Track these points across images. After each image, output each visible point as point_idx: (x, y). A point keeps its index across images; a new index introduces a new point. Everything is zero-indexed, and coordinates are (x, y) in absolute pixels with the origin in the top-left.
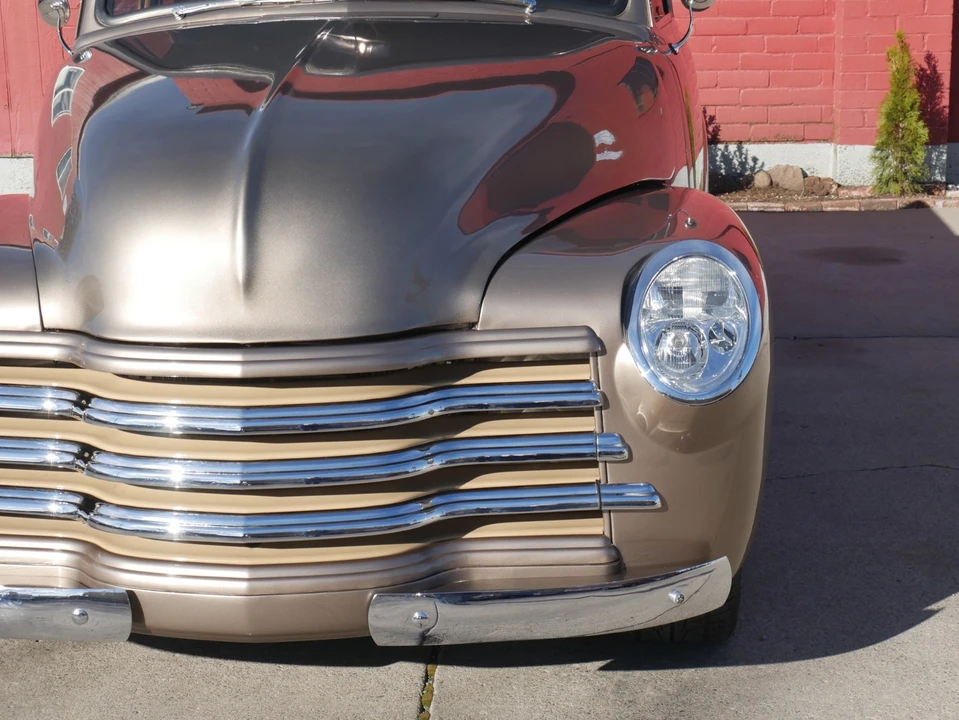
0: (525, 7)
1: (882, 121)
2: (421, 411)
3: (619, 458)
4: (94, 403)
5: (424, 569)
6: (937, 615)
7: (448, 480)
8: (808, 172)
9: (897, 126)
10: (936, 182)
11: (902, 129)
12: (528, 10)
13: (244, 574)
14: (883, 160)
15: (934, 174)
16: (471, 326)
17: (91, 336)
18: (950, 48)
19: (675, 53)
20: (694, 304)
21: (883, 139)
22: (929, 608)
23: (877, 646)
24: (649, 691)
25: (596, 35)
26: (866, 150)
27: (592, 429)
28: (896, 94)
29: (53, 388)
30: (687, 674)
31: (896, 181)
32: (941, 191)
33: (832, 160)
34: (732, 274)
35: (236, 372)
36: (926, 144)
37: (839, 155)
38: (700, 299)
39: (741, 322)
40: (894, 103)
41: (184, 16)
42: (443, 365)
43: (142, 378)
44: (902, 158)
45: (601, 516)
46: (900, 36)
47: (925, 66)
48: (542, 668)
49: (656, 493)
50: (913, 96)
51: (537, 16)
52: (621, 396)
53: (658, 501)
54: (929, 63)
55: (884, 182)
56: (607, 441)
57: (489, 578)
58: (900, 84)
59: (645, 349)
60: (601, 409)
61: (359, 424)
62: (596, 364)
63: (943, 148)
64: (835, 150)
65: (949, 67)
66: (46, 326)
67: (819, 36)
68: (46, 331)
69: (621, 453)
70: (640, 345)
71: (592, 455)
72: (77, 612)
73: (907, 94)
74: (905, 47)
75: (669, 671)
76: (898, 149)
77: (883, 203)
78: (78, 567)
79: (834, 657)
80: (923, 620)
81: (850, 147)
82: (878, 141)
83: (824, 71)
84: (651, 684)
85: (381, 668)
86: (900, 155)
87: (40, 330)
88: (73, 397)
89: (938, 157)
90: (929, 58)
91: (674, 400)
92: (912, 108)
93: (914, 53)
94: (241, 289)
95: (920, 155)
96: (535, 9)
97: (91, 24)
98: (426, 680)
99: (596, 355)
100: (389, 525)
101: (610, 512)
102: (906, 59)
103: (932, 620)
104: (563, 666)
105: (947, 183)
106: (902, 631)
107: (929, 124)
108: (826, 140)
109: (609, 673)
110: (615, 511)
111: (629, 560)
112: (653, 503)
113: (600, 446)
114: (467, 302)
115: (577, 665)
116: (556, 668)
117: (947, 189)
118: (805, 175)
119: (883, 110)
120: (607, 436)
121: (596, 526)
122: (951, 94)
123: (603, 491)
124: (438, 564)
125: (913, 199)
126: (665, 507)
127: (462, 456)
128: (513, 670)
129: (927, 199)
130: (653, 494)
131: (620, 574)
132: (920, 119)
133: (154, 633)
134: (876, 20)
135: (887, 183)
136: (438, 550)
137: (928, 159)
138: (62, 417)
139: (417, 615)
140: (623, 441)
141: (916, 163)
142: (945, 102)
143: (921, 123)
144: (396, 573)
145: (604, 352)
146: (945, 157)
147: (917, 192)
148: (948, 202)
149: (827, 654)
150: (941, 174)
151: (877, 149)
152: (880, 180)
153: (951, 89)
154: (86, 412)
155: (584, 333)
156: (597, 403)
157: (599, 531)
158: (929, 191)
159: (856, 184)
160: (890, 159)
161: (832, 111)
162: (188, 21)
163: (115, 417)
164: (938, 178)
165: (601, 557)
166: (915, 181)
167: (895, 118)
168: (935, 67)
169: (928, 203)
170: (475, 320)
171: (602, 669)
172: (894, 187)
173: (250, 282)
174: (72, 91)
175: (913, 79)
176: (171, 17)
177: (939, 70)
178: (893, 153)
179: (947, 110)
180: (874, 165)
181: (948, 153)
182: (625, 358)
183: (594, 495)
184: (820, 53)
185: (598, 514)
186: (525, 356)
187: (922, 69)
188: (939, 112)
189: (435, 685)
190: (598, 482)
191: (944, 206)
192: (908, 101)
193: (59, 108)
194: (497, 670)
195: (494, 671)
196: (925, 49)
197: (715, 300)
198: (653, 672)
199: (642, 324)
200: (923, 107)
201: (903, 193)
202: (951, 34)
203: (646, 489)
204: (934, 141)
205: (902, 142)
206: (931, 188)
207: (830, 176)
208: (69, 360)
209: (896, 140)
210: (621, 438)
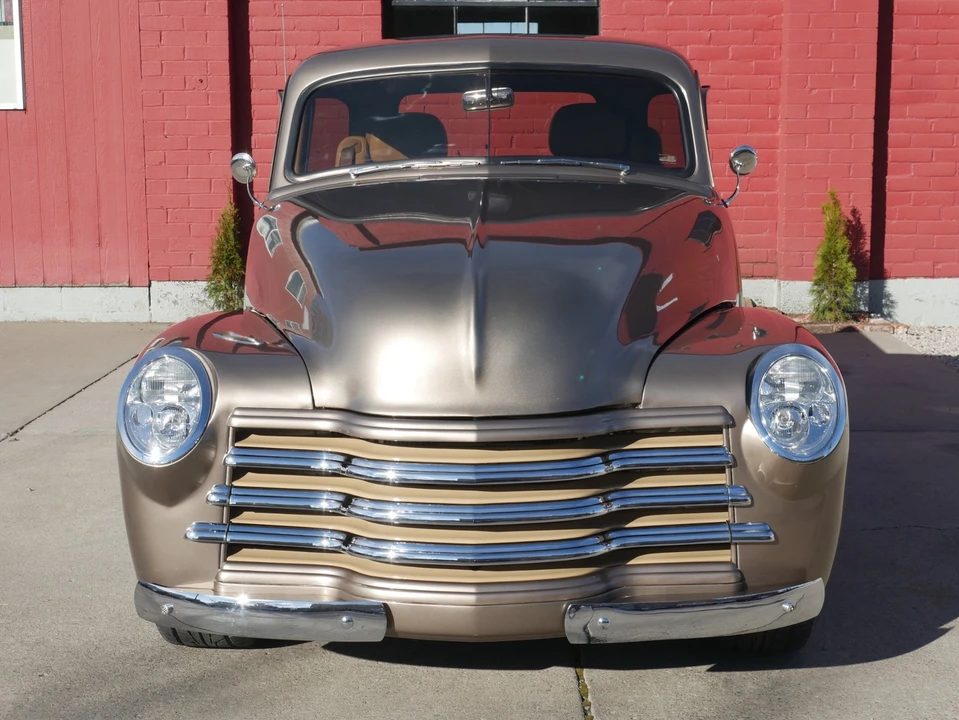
0: (620, 171)
1: (818, 262)
2: (599, 468)
3: (744, 504)
4: (354, 461)
5: (601, 587)
6: (950, 632)
7: (616, 521)
8: (756, 303)
9: (831, 266)
10: (861, 312)
11: (835, 268)
12: (622, 173)
13: (472, 590)
14: (820, 292)
15: (859, 305)
16: (635, 405)
17: (355, 413)
18: (871, 204)
19: (726, 206)
20: (793, 391)
21: (820, 276)
22: (943, 627)
23: (911, 653)
24: (750, 685)
25: (673, 192)
26: (807, 285)
27: (723, 482)
28: (830, 240)
29: (327, 452)
30: (775, 673)
31: (831, 310)
32: (865, 319)
33: (776, 293)
34: (824, 370)
35: (471, 437)
36: (855, 280)
37: (782, 289)
38: (798, 387)
39: (831, 403)
40: (828, 247)
41: (357, 176)
42: (624, 432)
43: (376, 441)
44: (835, 292)
45: (730, 548)
46: (833, 194)
47: (851, 218)
48: (664, 670)
49: (771, 530)
50: (843, 243)
51: (629, 177)
52: (746, 458)
53: (772, 536)
54: (854, 216)
55: (821, 311)
56: (736, 491)
57: (647, 594)
58: (832, 231)
59: (764, 422)
60: (731, 467)
61: (540, 478)
62: (728, 434)
63: (866, 285)
64: (779, 285)
65: (870, 219)
66: (316, 405)
67: (765, 193)
68: (316, 409)
69: (746, 500)
70: (760, 420)
71: (724, 501)
72: (344, 619)
73: (839, 241)
74: (836, 203)
75: (761, 672)
76: (832, 285)
77: (822, 328)
78: (340, 588)
79: (882, 661)
80: (941, 635)
81: (791, 283)
82: (815, 278)
83: (769, 221)
84: (750, 681)
85: (541, 671)
86: (833, 289)
87: (311, 408)
88: (341, 459)
89: (862, 291)
90: (854, 212)
91: (787, 460)
92: (843, 251)
93: (843, 208)
94: (474, 377)
95: (850, 289)
96: (629, 173)
97: (281, 181)
98: (578, 680)
99: (728, 427)
100: (575, 553)
101: (736, 544)
102: (838, 212)
103: (947, 635)
104: (680, 669)
105: (869, 313)
106: (928, 643)
107: (855, 265)
108: (771, 277)
109: (717, 674)
110: (740, 544)
111: (749, 582)
112: (769, 538)
113: (731, 495)
114: (632, 388)
115: (690, 668)
116: (675, 670)
117: (870, 317)
118: (754, 305)
119: (820, 253)
120: (736, 487)
121: (724, 556)
122: (871, 240)
123: (733, 528)
124: (613, 583)
125: (845, 325)
126: (777, 541)
127: (634, 502)
128: (643, 672)
129: (857, 325)
130: (769, 531)
131: (745, 591)
132: (849, 260)
133: (400, 636)
134: (811, 181)
135: (823, 312)
136: (611, 574)
137: (855, 293)
138: (335, 474)
139: (601, 620)
140: (747, 492)
141: (846, 296)
142: (867, 247)
143: (850, 264)
144: (584, 589)
145: (733, 425)
146: (867, 292)
147: (847, 319)
148: (874, 327)
149: (876, 660)
150: (865, 305)
151: (816, 284)
152: (817, 309)
153: (871, 236)
154: (349, 469)
155: (720, 411)
156: (729, 462)
157: (728, 559)
158: (856, 319)
159: (797, 312)
160: (825, 292)
161: (776, 253)
162: (361, 179)
163: (369, 471)
164: (862, 308)
165: (731, 578)
166: (845, 310)
167: (829, 259)
168: (859, 219)
169: (858, 328)
170: (638, 401)
171: (709, 670)
172: (829, 315)
173: (480, 373)
174: (277, 230)
175: (843, 229)
176: (347, 175)
177: (863, 221)
178: (827, 288)
179: (869, 254)
180: (812, 298)
181: (870, 288)
182: (749, 430)
183: (726, 531)
184: (766, 206)
185: (726, 546)
186: (669, 428)
187: (849, 221)
188: (863, 256)
189: (586, 682)
190: (728, 522)
191: (871, 330)
192: (839, 246)
193: (272, 245)
194: (630, 672)
195: (628, 672)
196: (851, 204)
197: (810, 387)
198: (749, 673)
199: (761, 405)
200: (850, 251)
201: (836, 320)
202: (871, 193)
203: (762, 527)
204: (859, 279)
205: (835, 279)
206: (857, 316)
207: (775, 305)
208: (340, 431)
209: (830, 277)
210: (746, 489)
